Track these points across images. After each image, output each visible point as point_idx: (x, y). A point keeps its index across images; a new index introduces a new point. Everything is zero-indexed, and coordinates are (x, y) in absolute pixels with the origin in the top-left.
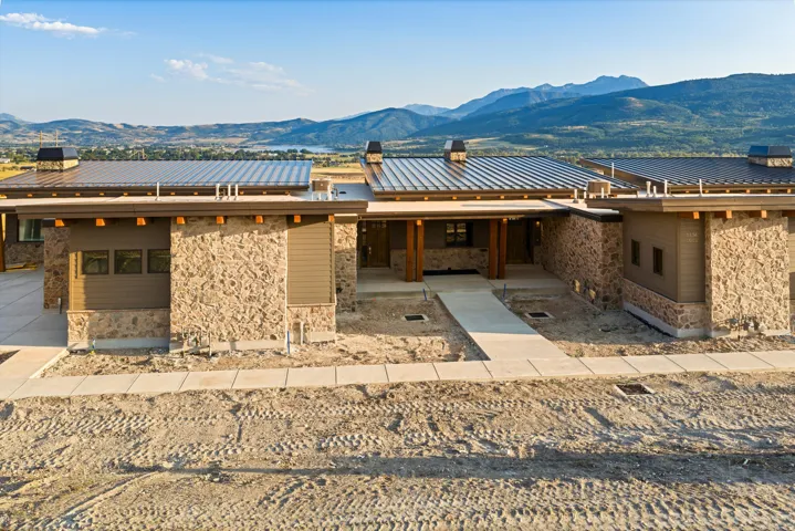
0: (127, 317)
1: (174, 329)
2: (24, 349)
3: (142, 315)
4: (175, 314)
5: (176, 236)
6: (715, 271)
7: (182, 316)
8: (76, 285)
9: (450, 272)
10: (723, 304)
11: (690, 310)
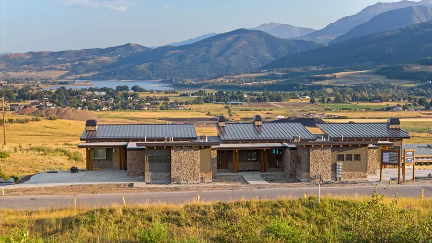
0: (159, 174)
1: (172, 177)
2: (135, 183)
3: (163, 174)
4: (173, 173)
5: (172, 152)
6: (311, 162)
7: (174, 173)
8: (147, 165)
9: (249, 171)
10: (313, 172)
11: (305, 174)
